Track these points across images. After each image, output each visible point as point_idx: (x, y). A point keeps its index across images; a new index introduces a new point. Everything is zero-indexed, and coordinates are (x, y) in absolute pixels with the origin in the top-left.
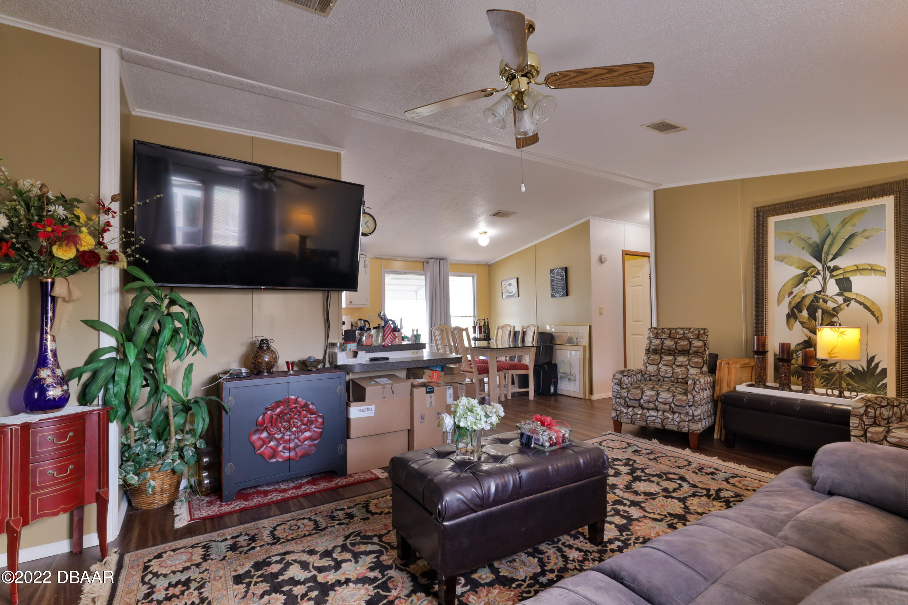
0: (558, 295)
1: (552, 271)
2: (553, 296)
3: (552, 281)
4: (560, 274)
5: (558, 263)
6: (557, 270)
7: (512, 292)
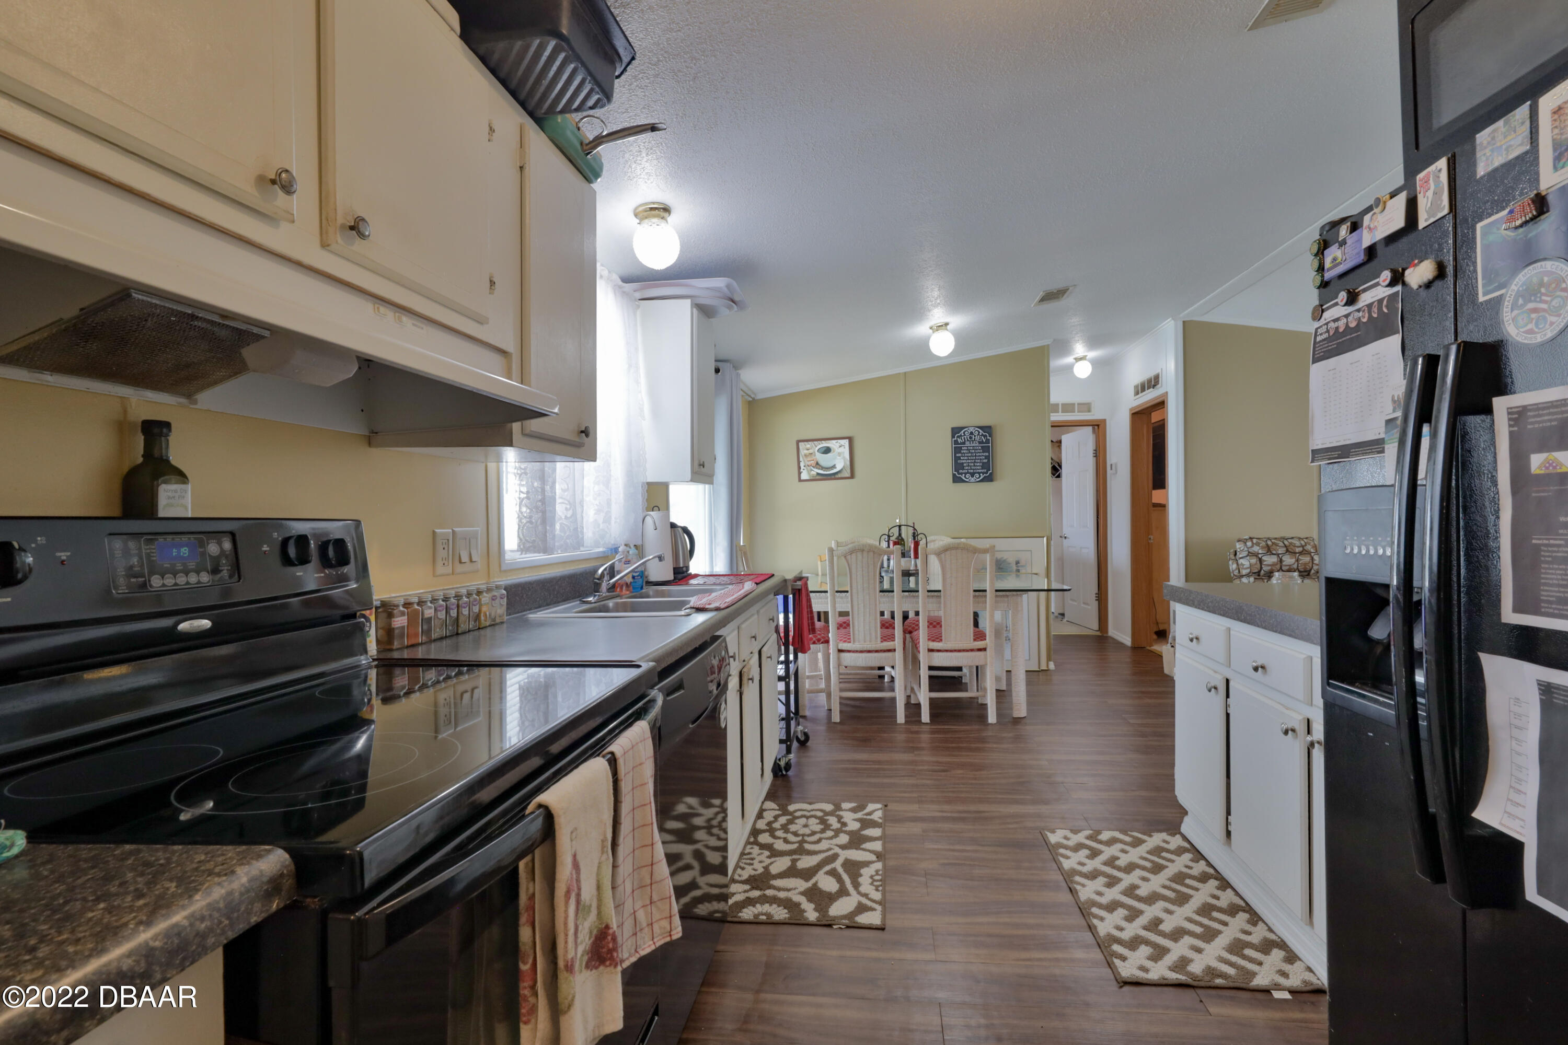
0: (973, 479)
1: (955, 431)
2: (956, 480)
3: (957, 450)
4: (977, 438)
5: (971, 418)
6: (971, 429)
7: (834, 467)
